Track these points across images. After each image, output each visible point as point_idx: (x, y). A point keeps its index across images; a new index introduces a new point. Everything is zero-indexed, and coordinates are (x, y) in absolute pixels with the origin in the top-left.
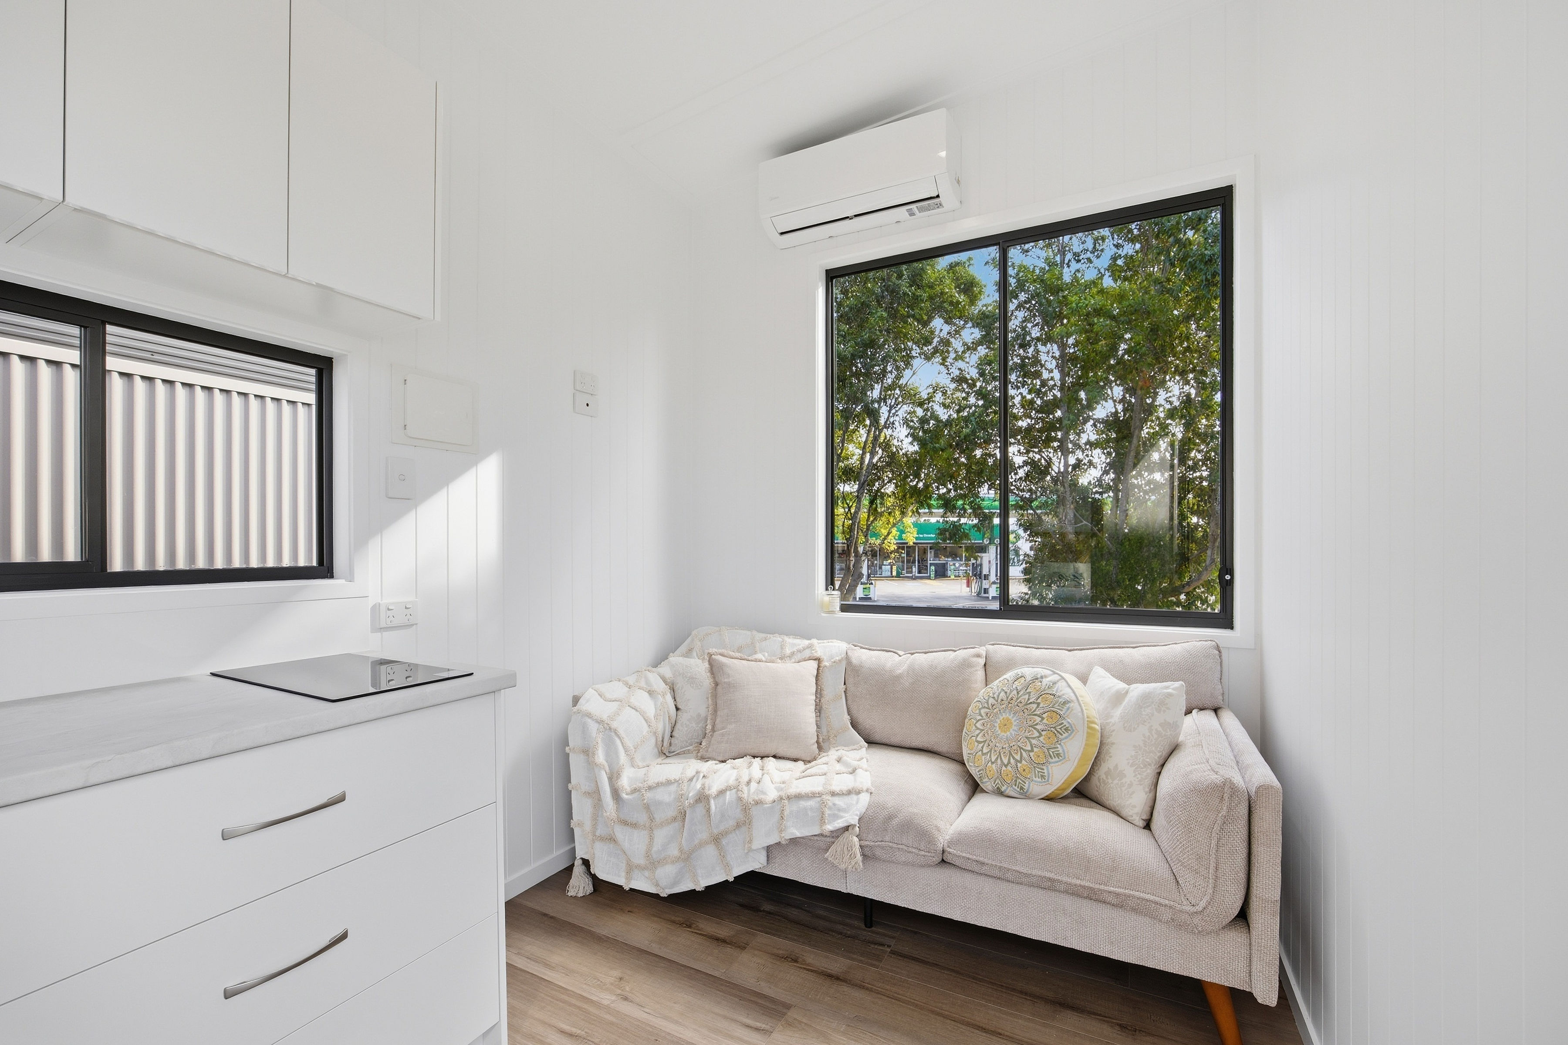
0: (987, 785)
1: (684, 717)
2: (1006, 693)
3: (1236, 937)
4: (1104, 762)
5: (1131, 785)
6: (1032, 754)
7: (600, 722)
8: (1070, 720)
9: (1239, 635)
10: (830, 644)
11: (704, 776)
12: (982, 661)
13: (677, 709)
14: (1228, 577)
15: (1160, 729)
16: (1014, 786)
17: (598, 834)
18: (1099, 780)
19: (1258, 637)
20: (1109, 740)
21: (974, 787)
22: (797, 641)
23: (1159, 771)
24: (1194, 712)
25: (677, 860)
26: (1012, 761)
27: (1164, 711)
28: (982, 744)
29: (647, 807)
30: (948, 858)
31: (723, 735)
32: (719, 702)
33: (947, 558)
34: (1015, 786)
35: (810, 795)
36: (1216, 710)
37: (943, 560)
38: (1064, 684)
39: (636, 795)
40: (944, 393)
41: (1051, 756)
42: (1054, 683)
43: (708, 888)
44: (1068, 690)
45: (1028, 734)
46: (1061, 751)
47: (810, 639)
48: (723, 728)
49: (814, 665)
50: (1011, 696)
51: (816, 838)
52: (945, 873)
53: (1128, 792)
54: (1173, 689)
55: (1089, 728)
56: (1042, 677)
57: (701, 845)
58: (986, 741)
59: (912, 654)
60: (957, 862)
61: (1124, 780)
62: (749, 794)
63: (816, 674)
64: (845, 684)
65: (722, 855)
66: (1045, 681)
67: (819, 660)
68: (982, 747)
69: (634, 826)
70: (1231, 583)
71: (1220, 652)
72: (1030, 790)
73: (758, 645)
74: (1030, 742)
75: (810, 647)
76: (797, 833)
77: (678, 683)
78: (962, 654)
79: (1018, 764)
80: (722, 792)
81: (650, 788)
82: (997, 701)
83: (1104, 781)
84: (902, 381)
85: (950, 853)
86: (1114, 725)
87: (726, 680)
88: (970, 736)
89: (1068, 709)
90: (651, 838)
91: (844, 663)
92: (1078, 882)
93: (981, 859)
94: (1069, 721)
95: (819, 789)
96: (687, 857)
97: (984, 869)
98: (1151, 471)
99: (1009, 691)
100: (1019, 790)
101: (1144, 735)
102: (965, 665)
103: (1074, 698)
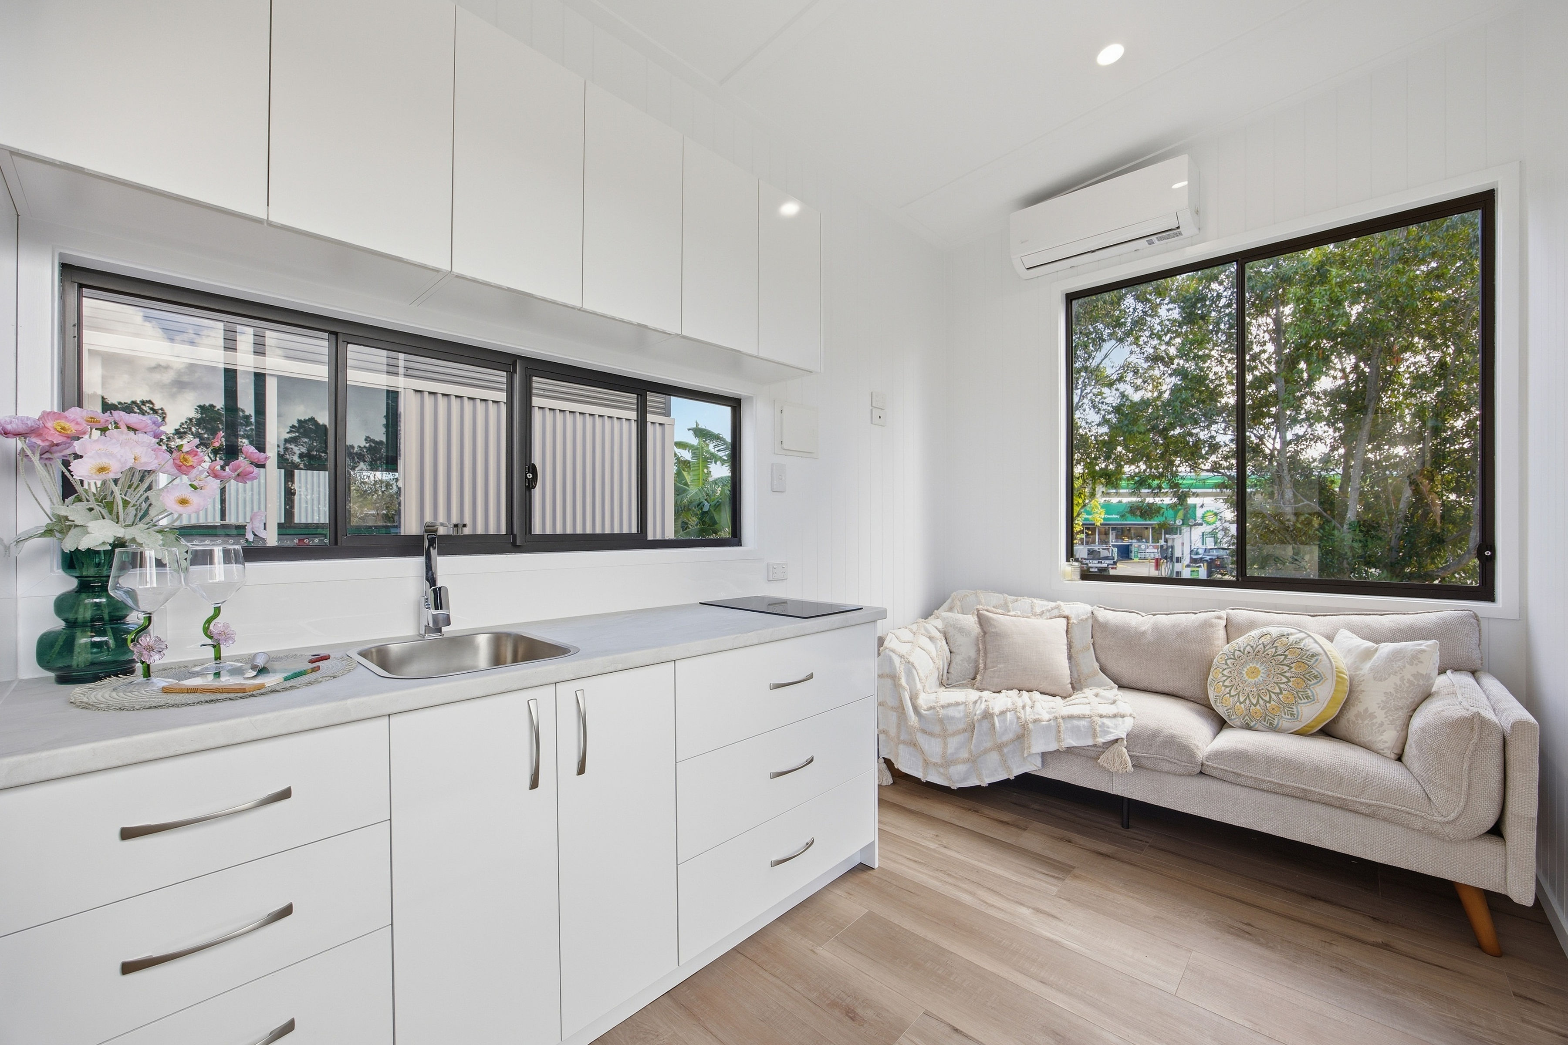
0: (1236, 721)
1: (957, 659)
2: (1252, 647)
3: (1491, 847)
4: (1353, 706)
5: (1382, 724)
6: (1281, 696)
7: (901, 656)
8: (1320, 668)
9: (1501, 606)
10: (1075, 605)
11: (985, 701)
12: (1224, 623)
13: (951, 652)
14: (1487, 553)
15: (1412, 679)
16: (1263, 722)
17: (902, 738)
18: (1348, 722)
19: (1523, 608)
20: (1358, 689)
21: (1221, 724)
22: (1045, 603)
23: (1411, 714)
24: (1449, 672)
25: (967, 761)
26: (1261, 701)
27: (1417, 665)
28: (1229, 688)
29: (941, 721)
30: (1208, 771)
31: (994, 672)
32: (988, 647)
33: (1132, 539)
34: (1265, 721)
35: (1081, 716)
36: (1473, 673)
37: (1126, 542)
38: (1311, 640)
39: (931, 712)
40: (1136, 372)
41: (1300, 698)
42: (1301, 640)
43: (991, 785)
44: (1316, 645)
45: (1275, 680)
46: (1310, 694)
47: (1055, 601)
48: (993, 667)
49: (1064, 622)
50: (1257, 650)
51: (1088, 748)
52: (1203, 783)
53: (1379, 731)
54: (1425, 646)
55: (1338, 676)
56: (1288, 635)
57: (986, 751)
58: (1233, 685)
59: (1154, 615)
60: (1215, 773)
61: (1374, 721)
62: (1028, 715)
63: (1066, 628)
64: (1092, 638)
65: (1004, 761)
66: (1291, 638)
67: (1067, 618)
68: (1230, 690)
69: (931, 734)
70: (1492, 559)
71: (1478, 620)
72: (1280, 725)
73: (1010, 605)
74: (1279, 687)
75: (1058, 607)
76: (1074, 743)
77: (949, 633)
78: (1203, 616)
79: (1268, 704)
80: (1003, 713)
81: (943, 707)
82: (1243, 654)
83: (1354, 722)
84: (1093, 363)
85: (1208, 766)
86: (1363, 676)
87: (993, 630)
88: (1216, 682)
89: (1317, 660)
90: (946, 745)
91: (1090, 622)
92: (1330, 793)
93: (1238, 771)
94: (1317, 670)
95: (1087, 712)
96: (974, 760)
97: (1240, 780)
98: (1393, 443)
99: (1255, 646)
100: (1268, 725)
101: (1395, 684)
102: (1207, 625)
103: (1322, 652)
